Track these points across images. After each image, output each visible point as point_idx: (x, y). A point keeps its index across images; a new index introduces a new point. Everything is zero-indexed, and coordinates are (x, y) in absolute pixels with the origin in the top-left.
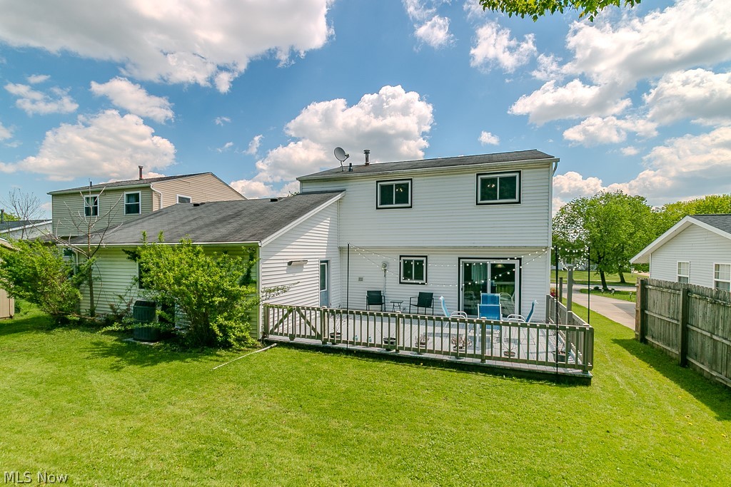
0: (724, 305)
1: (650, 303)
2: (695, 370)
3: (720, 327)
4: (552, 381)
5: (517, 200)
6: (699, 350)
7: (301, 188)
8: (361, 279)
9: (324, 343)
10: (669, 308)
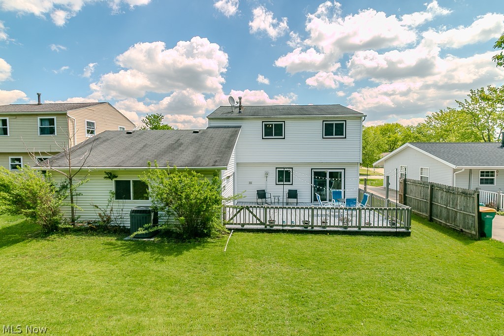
0: (453, 193)
1: (408, 191)
2: (436, 223)
3: (451, 203)
4: (394, 236)
5: (344, 136)
6: (439, 213)
7: (209, 123)
8: (250, 183)
9: (266, 227)
10: (421, 194)
